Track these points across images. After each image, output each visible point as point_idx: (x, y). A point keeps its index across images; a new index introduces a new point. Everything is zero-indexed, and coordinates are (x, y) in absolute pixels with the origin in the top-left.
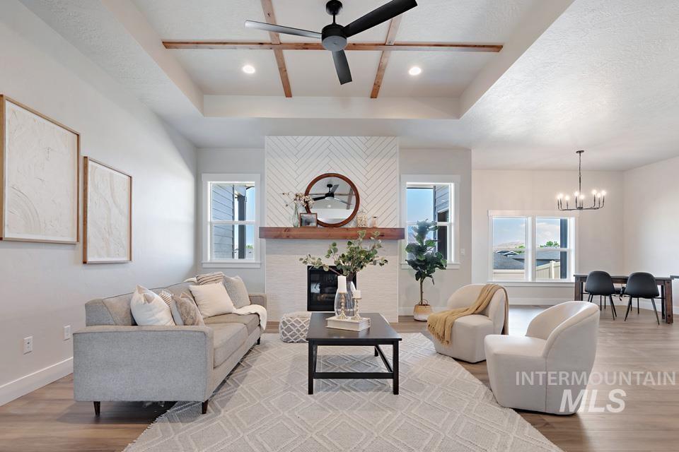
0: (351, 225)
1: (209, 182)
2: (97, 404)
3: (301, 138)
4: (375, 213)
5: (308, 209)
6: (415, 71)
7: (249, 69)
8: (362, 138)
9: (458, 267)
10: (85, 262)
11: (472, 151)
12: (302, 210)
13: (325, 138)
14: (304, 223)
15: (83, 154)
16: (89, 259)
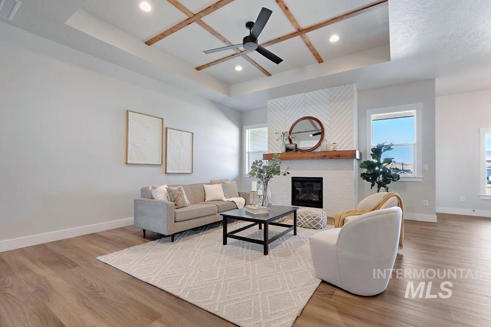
0: (319, 150)
1: (247, 131)
2: (144, 231)
3: (287, 97)
4: (335, 140)
5: (290, 140)
6: (334, 39)
7: (239, 68)
8: (327, 90)
9: (420, 180)
10: (166, 173)
11: (436, 80)
12: (288, 142)
13: (303, 94)
14: (288, 150)
15: (165, 126)
16: (168, 172)
